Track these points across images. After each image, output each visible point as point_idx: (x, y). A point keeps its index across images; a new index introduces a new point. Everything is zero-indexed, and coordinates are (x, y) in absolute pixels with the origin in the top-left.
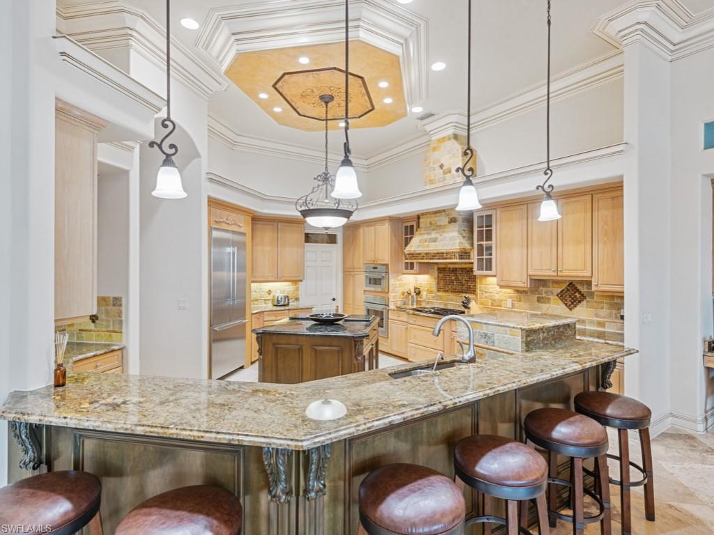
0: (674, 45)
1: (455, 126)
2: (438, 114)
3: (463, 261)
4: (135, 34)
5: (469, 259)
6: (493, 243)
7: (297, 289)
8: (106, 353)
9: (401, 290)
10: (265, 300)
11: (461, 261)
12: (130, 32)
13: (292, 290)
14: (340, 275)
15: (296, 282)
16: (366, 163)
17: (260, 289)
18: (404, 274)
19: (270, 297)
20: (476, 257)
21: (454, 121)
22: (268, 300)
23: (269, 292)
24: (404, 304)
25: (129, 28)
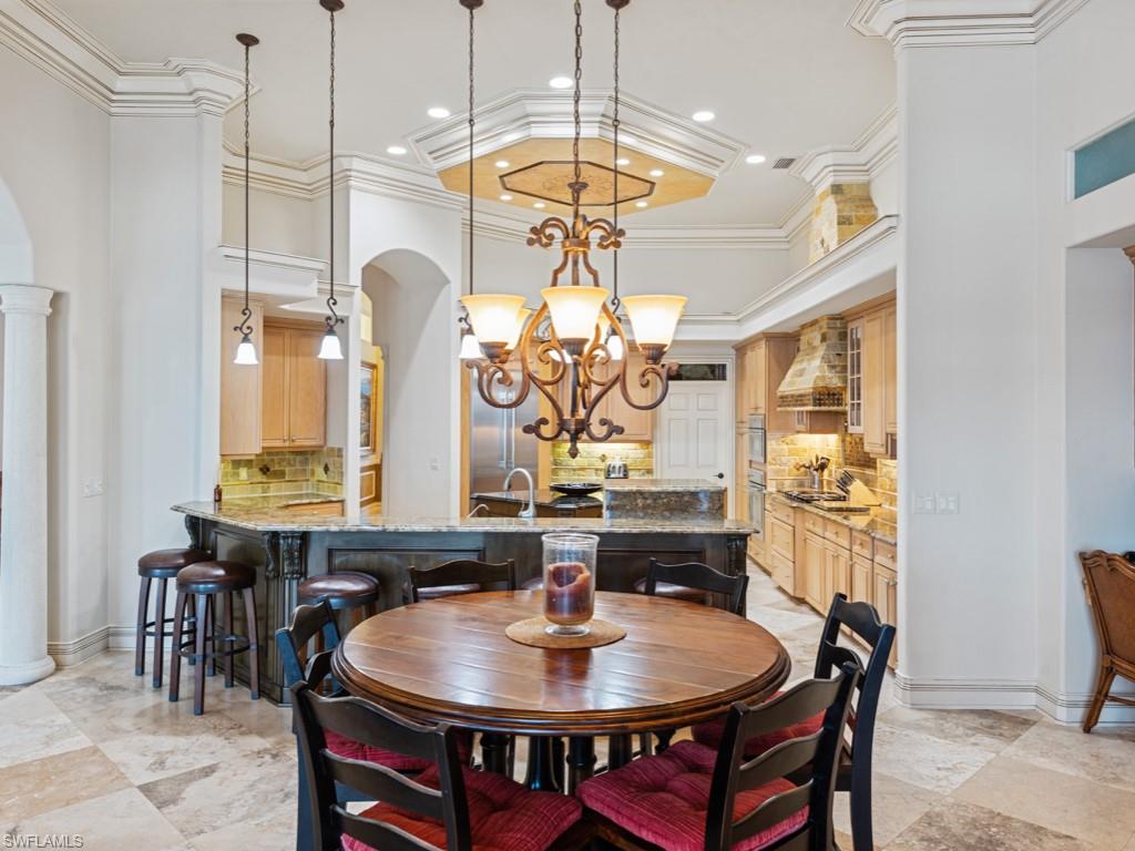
0: (1030, 15)
1: (835, 171)
2: (801, 157)
3: (823, 408)
4: (353, 173)
5: (839, 405)
6: (861, 375)
7: (650, 456)
8: (322, 503)
9: (794, 460)
10: (597, 470)
11: (817, 408)
12: (348, 173)
13: (642, 456)
14: (731, 434)
15: (648, 443)
16: (782, 233)
17: (589, 453)
18: (798, 432)
19: (603, 466)
20: (849, 401)
21: (830, 163)
22: (601, 470)
23: (603, 458)
24: (801, 485)
25: (347, 170)
